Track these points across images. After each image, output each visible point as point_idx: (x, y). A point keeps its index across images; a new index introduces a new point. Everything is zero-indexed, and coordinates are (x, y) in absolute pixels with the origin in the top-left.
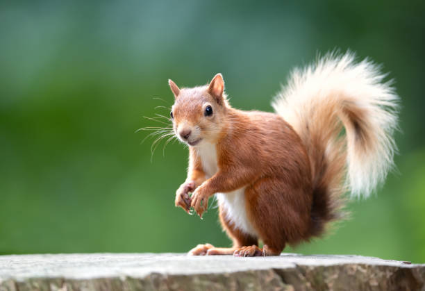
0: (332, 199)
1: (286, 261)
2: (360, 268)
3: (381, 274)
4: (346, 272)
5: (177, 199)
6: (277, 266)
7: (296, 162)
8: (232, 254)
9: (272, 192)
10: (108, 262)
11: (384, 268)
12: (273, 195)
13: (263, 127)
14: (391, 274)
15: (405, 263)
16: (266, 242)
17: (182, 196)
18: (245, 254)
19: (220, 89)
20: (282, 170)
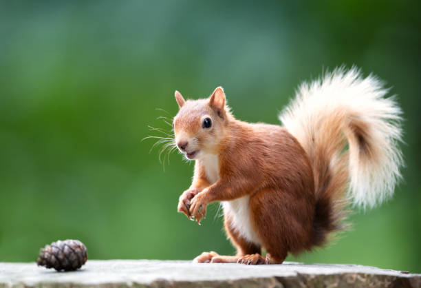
0: (334, 211)
1: (288, 269)
2: (359, 277)
3: (379, 283)
4: (346, 281)
5: (180, 205)
6: (279, 274)
7: (299, 173)
8: (235, 262)
9: (275, 202)
10: (115, 268)
11: (383, 277)
12: (276, 206)
13: (267, 139)
14: (390, 283)
15: (403, 273)
16: (269, 251)
17: (184, 202)
18: (249, 262)
19: (221, 102)
20: (284, 182)
